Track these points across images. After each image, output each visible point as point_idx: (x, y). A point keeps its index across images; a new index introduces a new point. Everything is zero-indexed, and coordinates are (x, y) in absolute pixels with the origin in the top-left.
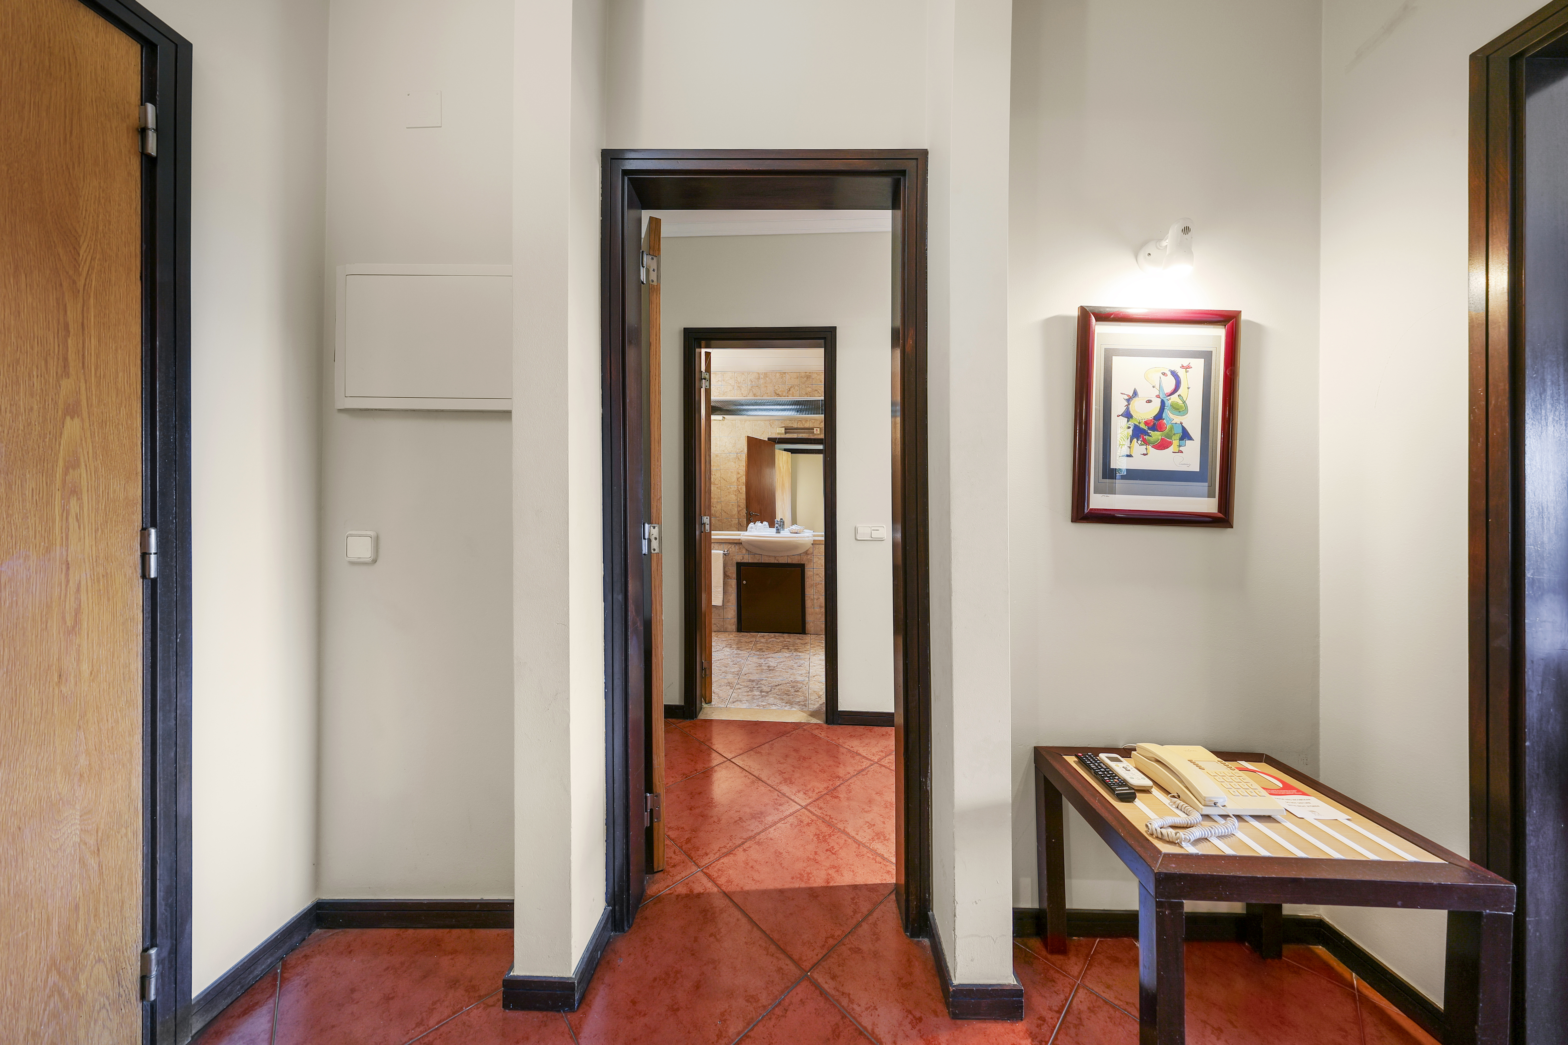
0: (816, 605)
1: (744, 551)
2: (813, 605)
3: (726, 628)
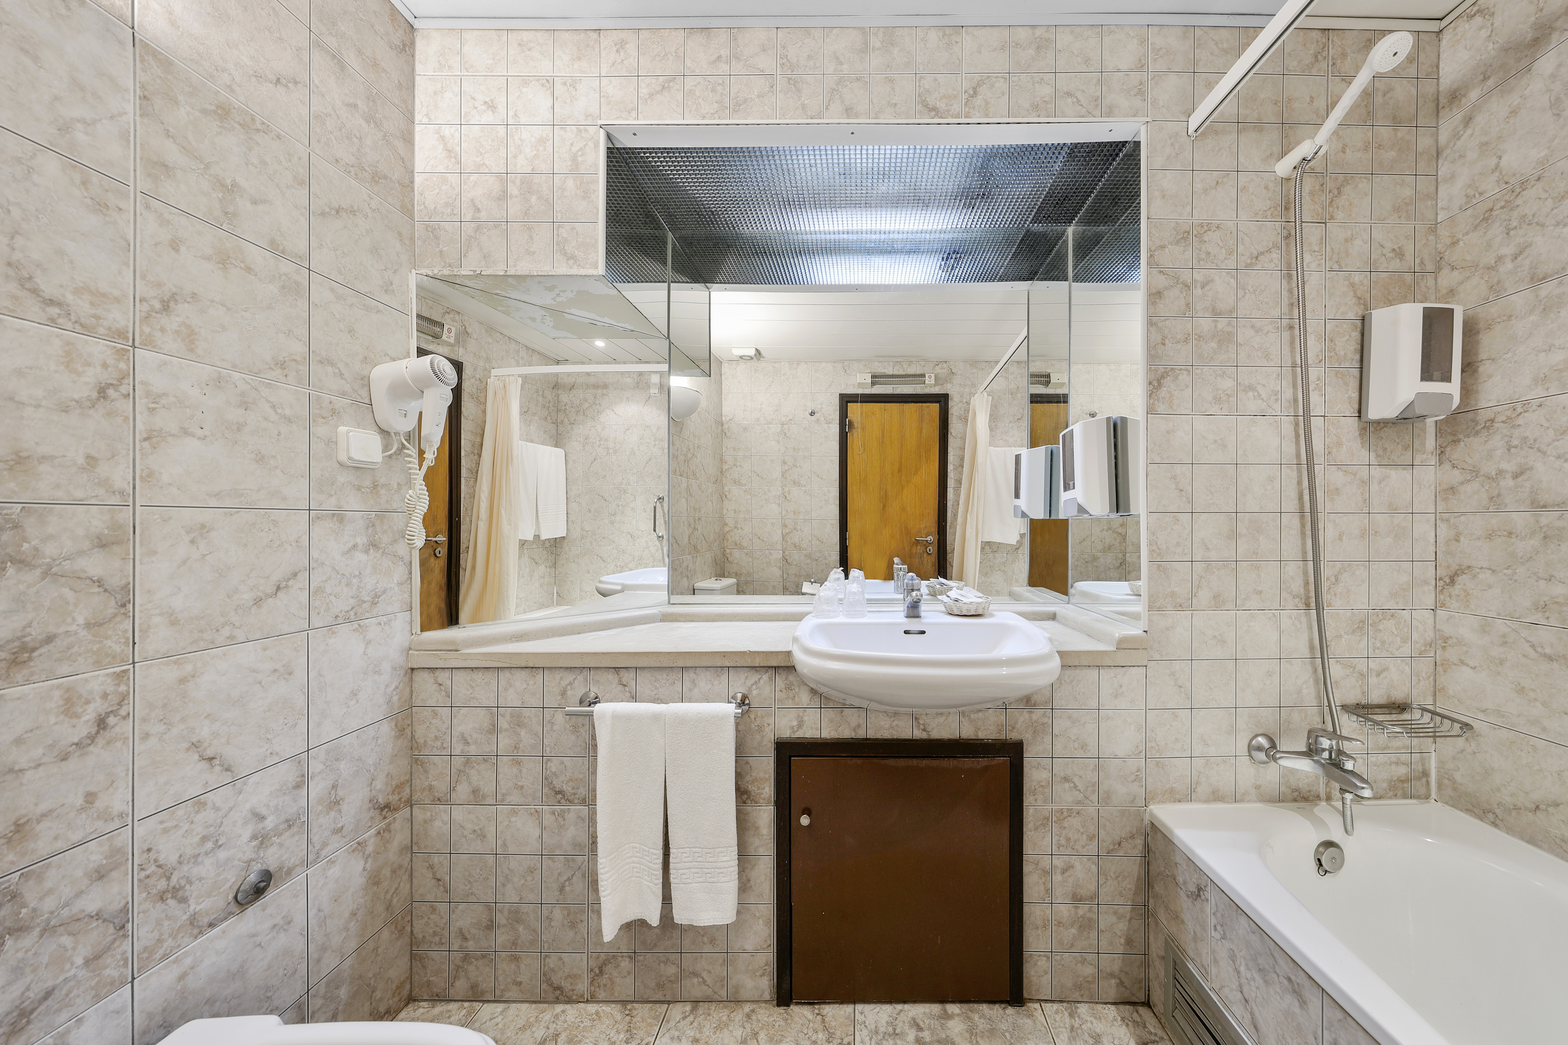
0: (1058, 892)
1: (804, 698)
2: (1050, 891)
3: (737, 988)
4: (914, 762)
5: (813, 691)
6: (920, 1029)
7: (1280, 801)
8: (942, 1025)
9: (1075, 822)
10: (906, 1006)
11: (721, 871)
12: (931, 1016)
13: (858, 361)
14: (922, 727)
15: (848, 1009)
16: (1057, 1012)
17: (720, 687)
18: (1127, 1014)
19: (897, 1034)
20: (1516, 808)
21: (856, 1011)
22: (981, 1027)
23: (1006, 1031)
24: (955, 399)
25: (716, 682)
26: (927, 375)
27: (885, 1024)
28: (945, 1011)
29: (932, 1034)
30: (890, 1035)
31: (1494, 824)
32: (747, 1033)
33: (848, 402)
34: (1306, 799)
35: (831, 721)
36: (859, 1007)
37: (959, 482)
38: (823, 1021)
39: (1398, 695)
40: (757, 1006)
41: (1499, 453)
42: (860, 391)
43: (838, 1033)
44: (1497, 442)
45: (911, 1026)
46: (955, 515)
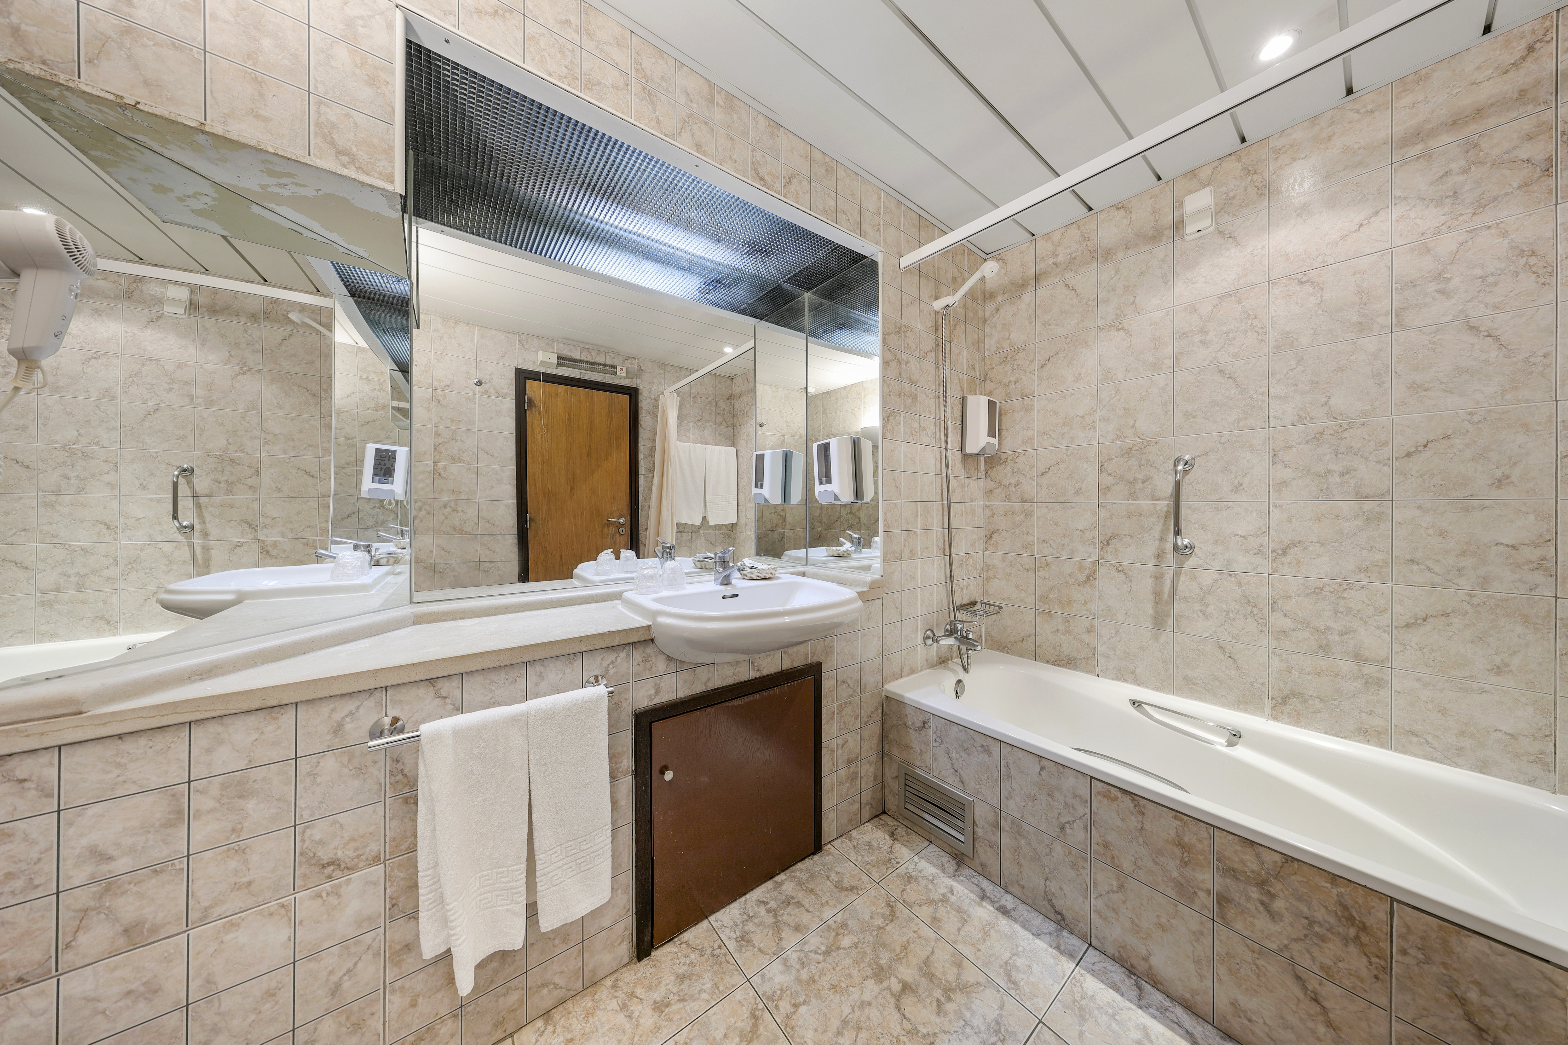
0: (840, 761)
1: (661, 665)
2: (835, 763)
3: (594, 971)
4: (751, 698)
5: (669, 658)
6: (766, 903)
7: (936, 665)
8: (779, 892)
9: (848, 710)
10: (747, 896)
11: (597, 853)
12: (769, 891)
13: (540, 338)
14: (756, 668)
15: (705, 924)
16: (842, 843)
17: (573, 674)
18: (877, 823)
19: (752, 917)
20: (1016, 642)
21: (712, 922)
22: (804, 877)
23: (820, 870)
24: (644, 394)
25: (568, 670)
26: (619, 368)
27: (739, 916)
28: (776, 882)
29: (776, 901)
30: (747, 921)
31: (1008, 653)
32: (622, 999)
33: (526, 378)
34: (944, 662)
35: (685, 681)
36: (712, 918)
37: (651, 471)
38: (688, 945)
39: (973, 598)
40: (618, 974)
41: (1009, 474)
42: (542, 370)
43: (707, 945)
44: (1008, 469)
45: (759, 906)
46: (648, 499)
